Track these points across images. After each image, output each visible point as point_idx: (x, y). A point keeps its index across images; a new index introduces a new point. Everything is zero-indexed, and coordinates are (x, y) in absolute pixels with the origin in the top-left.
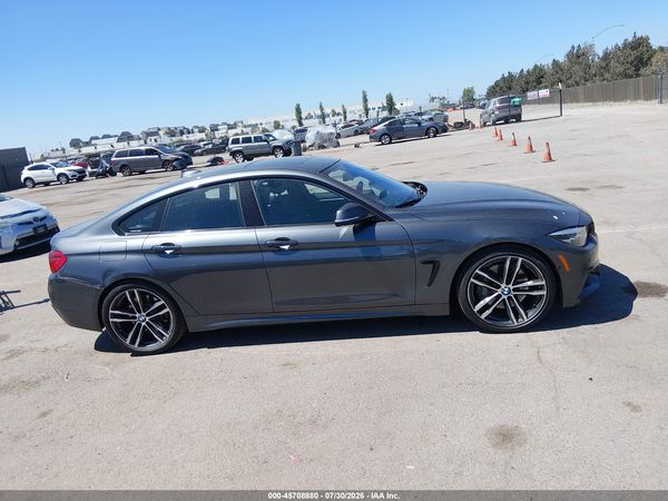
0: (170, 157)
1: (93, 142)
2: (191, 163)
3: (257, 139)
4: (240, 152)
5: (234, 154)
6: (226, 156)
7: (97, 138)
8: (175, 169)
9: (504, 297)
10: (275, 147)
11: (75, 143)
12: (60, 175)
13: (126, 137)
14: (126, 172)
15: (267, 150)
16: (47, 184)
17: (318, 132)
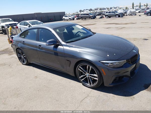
0: (91, 16)
1: (84, 11)
2: (96, 18)
3: (112, 12)
4: (107, 15)
5: (106, 16)
6: (104, 16)
7: (85, 10)
8: (92, 19)
9: (87, 76)
10: (116, 15)
11: (81, 11)
12: (70, 18)
13: (91, 10)
14: (82, 19)
15: (114, 15)
16: (67, 20)
17: (131, 11)
